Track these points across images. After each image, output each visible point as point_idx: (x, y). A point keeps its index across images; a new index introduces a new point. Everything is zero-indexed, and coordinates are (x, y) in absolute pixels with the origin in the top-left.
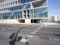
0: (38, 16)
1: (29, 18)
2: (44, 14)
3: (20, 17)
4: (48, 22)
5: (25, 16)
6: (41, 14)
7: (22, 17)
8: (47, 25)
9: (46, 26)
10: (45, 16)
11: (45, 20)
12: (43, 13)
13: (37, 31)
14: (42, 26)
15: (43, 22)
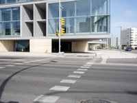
0: (76, 27)
1: (45, 35)
2: (98, 21)
3: (12, 31)
4: (112, 48)
5: (30, 25)
6: (88, 19)
7: (18, 31)
8: (108, 61)
9: (103, 63)
10: (100, 29)
11: (101, 42)
12: (93, 17)
13: (73, 82)
14: (90, 63)
15: (94, 47)
